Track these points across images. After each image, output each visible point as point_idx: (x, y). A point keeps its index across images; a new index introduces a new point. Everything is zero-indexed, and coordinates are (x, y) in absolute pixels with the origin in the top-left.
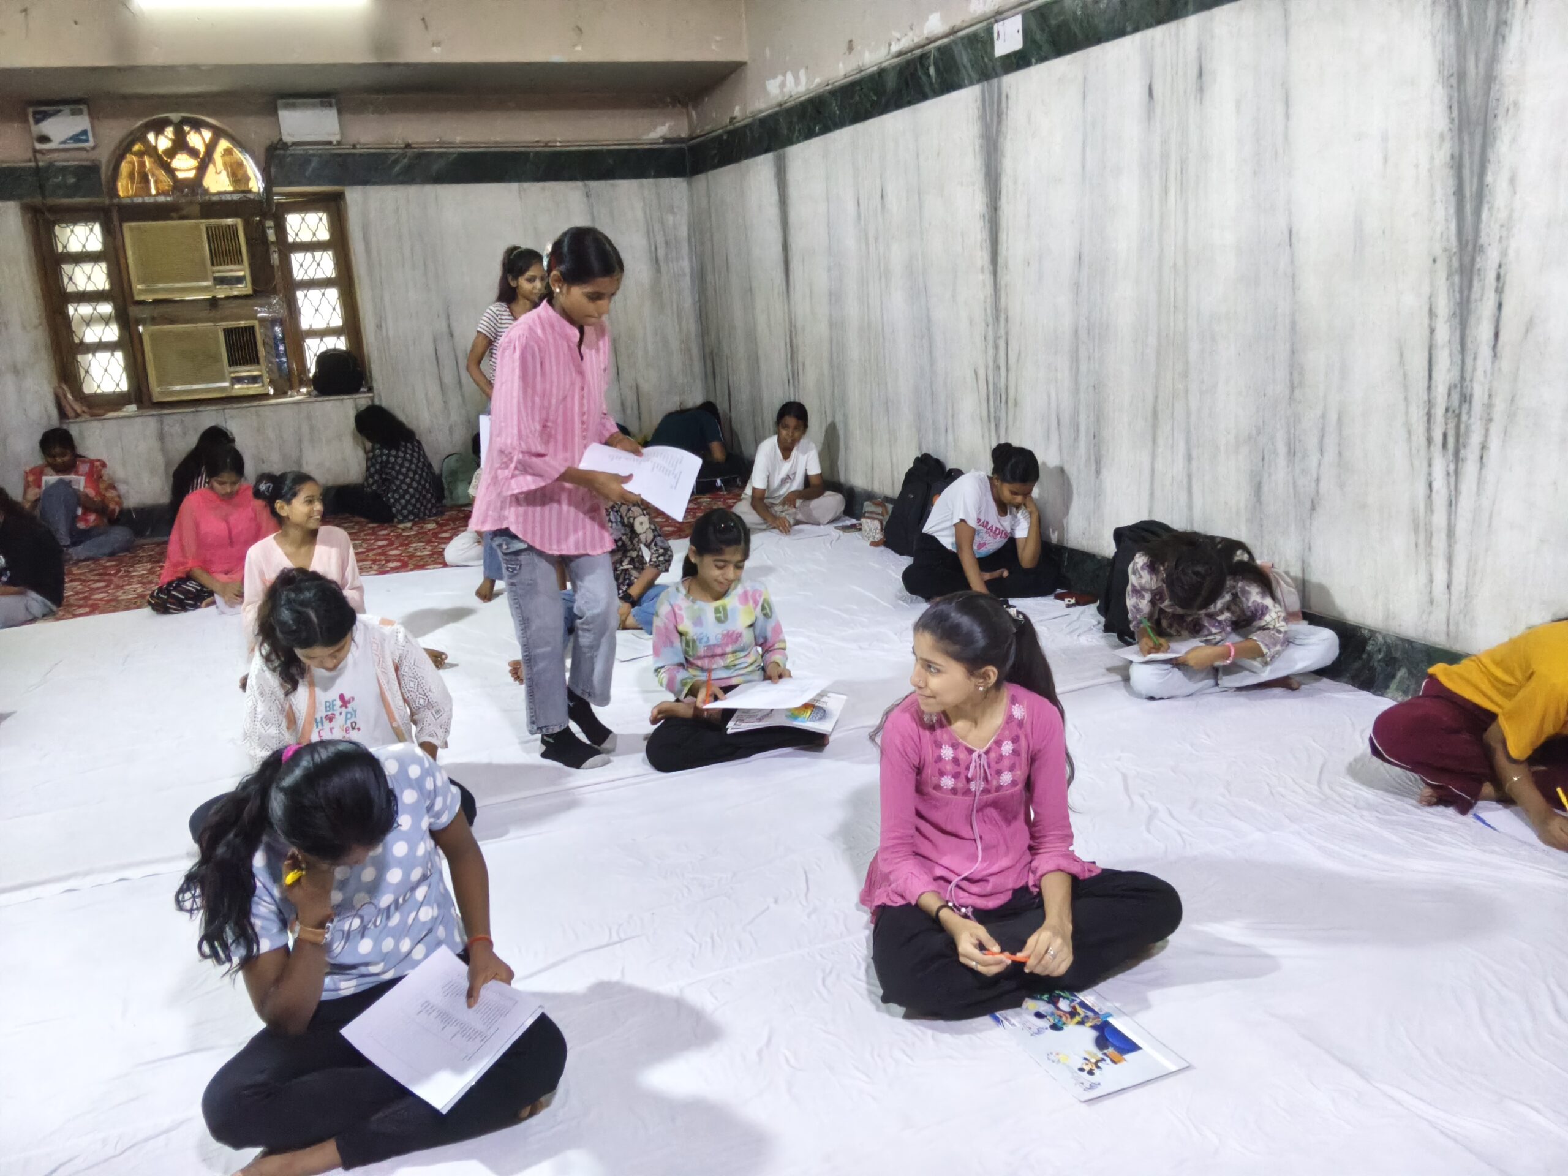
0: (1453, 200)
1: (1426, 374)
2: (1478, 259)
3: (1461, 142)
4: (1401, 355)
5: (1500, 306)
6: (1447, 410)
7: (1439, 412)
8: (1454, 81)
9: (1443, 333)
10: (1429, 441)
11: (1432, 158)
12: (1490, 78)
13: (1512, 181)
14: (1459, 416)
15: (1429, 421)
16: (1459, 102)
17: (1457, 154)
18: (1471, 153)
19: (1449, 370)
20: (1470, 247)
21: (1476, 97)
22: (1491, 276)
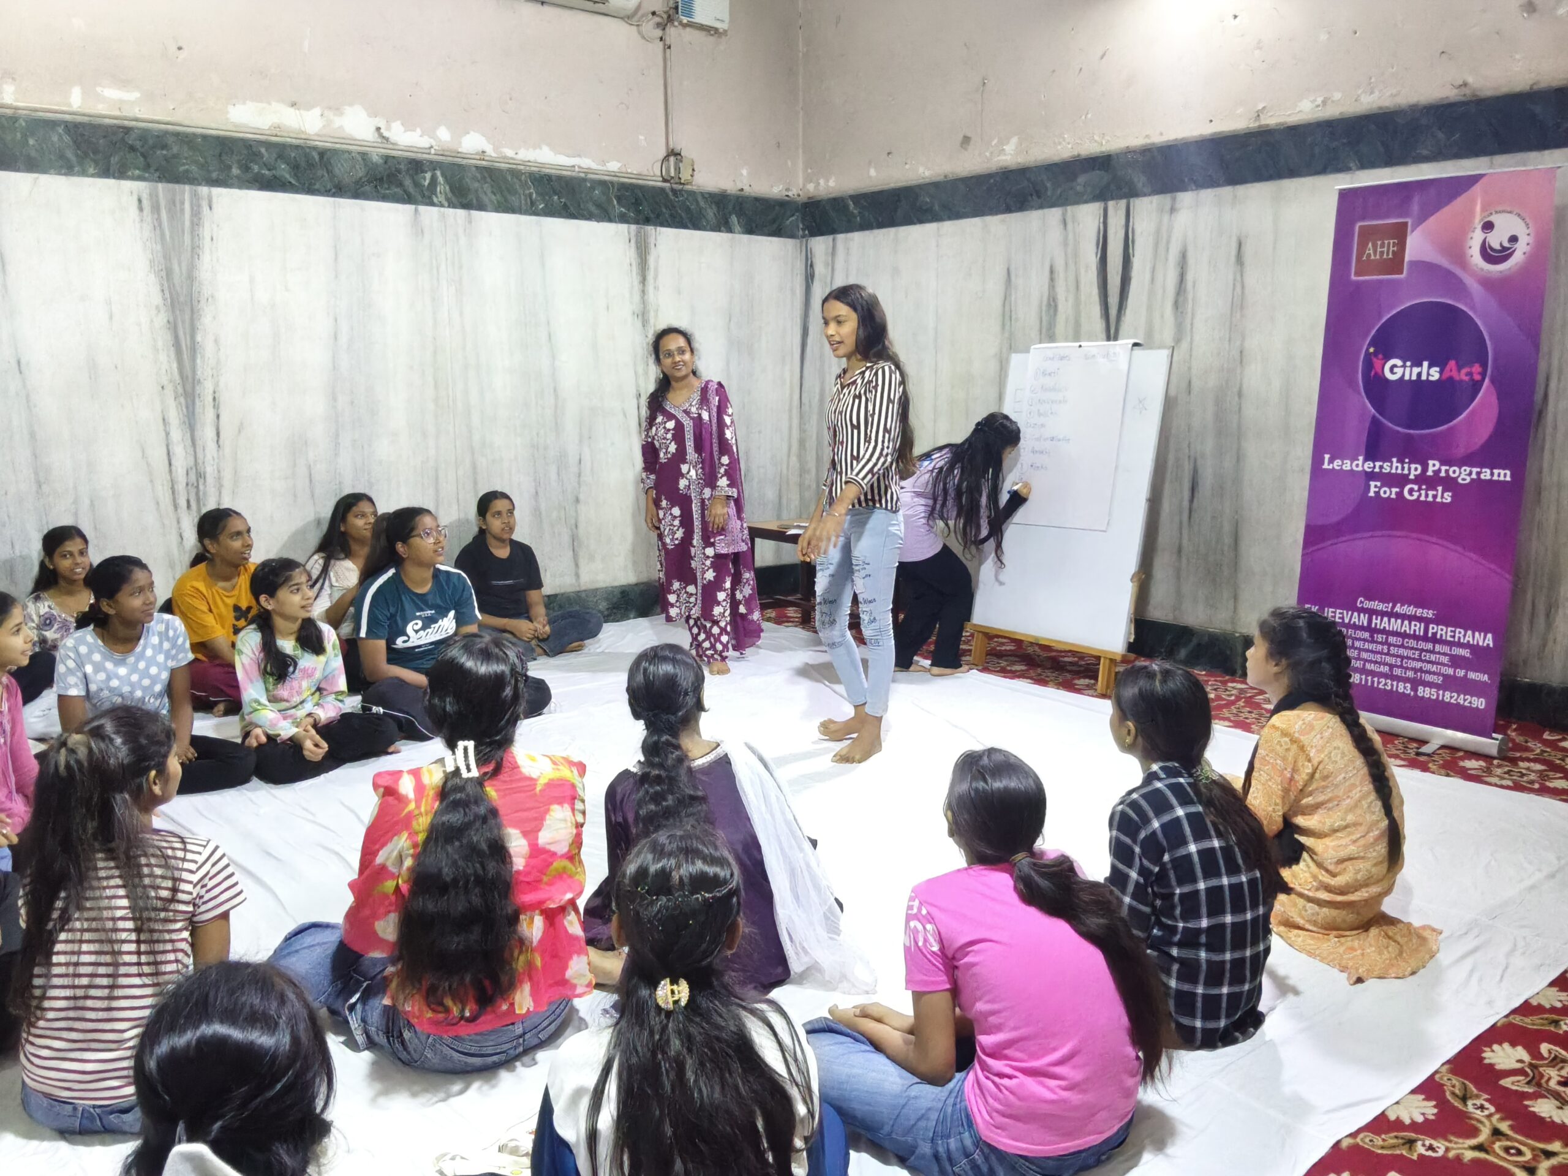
0: (172, 350)
1: (167, 462)
2: (197, 388)
3: (173, 312)
4: (143, 452)
5: (218, 416)
6: (187, 484)
7: (181, 487)
8: (164, 274)
9: (176, 434)
10: (176, 507)
11: (152, 321)
12: (191, 277)
13: (216, 341)
14: (197, 487)
15: (173, 493)
16: (169, 287)
17: (171, 319)
18: (183, 322)
19: (186, 458)
20: (190, 380)
21: (182, 287)
22: (210, 398)
